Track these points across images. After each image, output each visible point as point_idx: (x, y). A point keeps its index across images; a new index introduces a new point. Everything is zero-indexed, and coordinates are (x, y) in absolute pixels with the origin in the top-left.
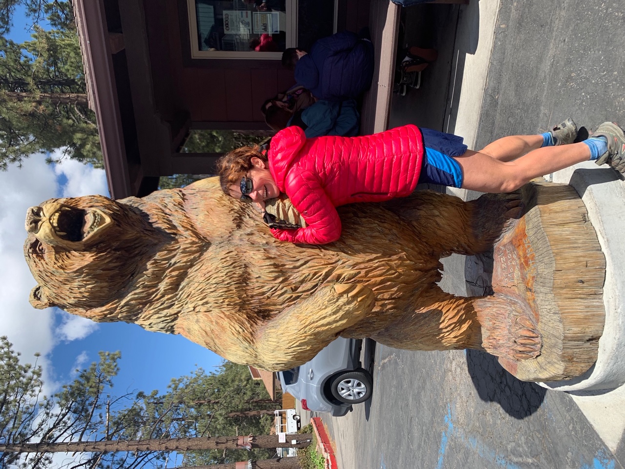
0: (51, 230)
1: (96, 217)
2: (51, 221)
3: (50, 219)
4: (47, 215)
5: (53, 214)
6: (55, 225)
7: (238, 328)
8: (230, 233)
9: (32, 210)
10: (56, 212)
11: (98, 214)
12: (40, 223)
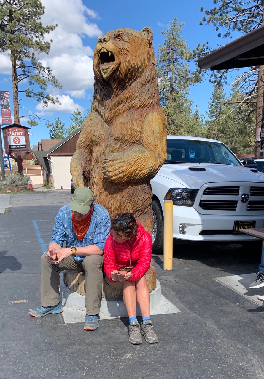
0: (98, 50)
1: (106, 70)
2: (102, 49)
3: (103, 48)
4: (104, 46)
5: (105, 49)
6: (101, 51)
7: (83, 141)
8: (112, 135)
9: (105, 38)
10: (107, 50)
11: (107, 71)
12: (101, 43)
